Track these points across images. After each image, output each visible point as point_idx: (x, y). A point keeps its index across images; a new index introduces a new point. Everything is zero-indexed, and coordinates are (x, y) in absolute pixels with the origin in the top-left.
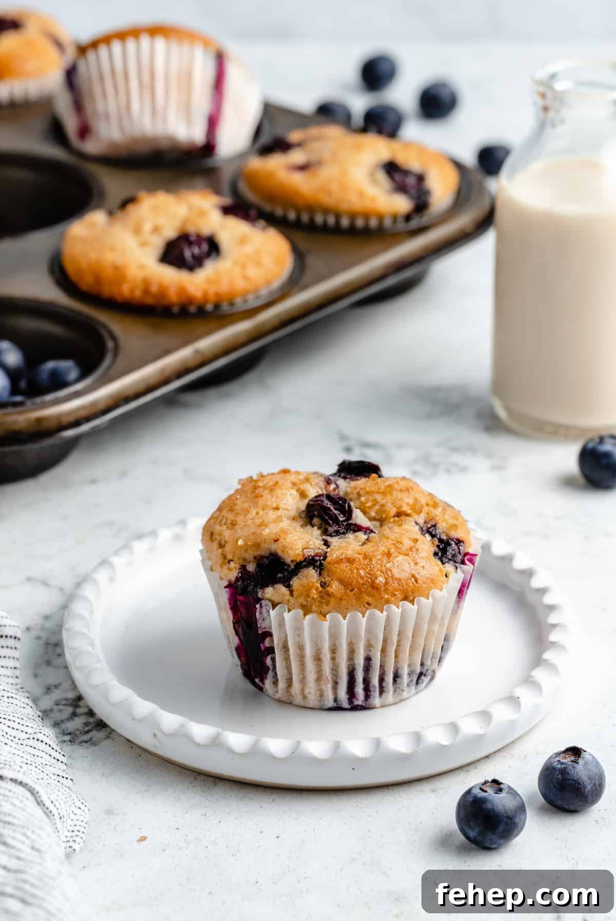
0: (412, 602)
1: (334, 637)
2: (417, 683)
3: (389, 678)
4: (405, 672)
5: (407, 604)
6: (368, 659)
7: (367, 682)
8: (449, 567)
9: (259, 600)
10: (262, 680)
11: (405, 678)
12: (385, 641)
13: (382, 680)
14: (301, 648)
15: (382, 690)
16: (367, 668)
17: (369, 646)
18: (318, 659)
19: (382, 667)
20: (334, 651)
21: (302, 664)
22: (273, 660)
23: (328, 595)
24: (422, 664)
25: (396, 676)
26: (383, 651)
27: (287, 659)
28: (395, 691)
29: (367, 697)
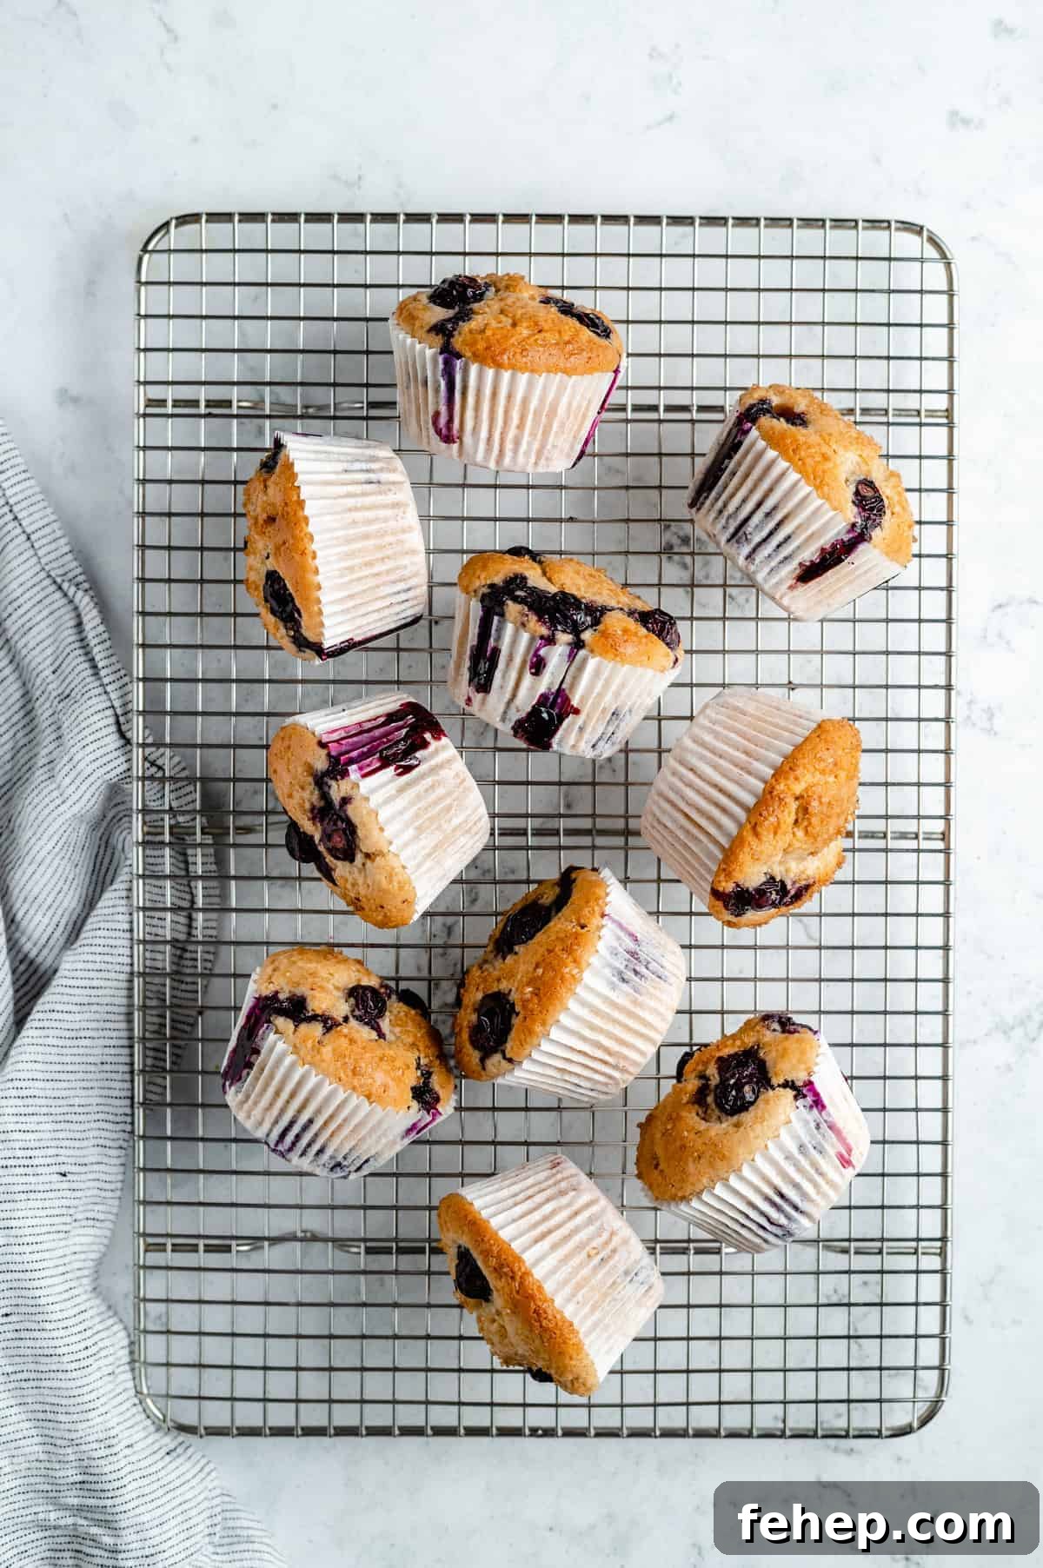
0: (371, 1103)
1: (299, 1084)
2: (332, 1169)
3: (316, 1147)
4: (329, 1152)
5: (367, 1103)
6: (311, 1121)
7: (298, 1137)
8: (415, 1105)
9: (269, 1021)
10: (230, 1086)
11: (325, 1157)
12: (332, 1117)
13: (309, 1145)
14: (271, 1077)
15: (303, 1154)
16: (305, 1128)
17: (318, 1111)
18: (277, 1094)
19: (316, 1135)
20: (293, 1095)
21: (264, 1090)
22: (248, 1074)
23: (318, 1052)
24: (345, 1158)
25: (321, 1151)
26: (326, 1124)
27: (257, 1079)
28: (312, 1162)
29: (290, 1150)
